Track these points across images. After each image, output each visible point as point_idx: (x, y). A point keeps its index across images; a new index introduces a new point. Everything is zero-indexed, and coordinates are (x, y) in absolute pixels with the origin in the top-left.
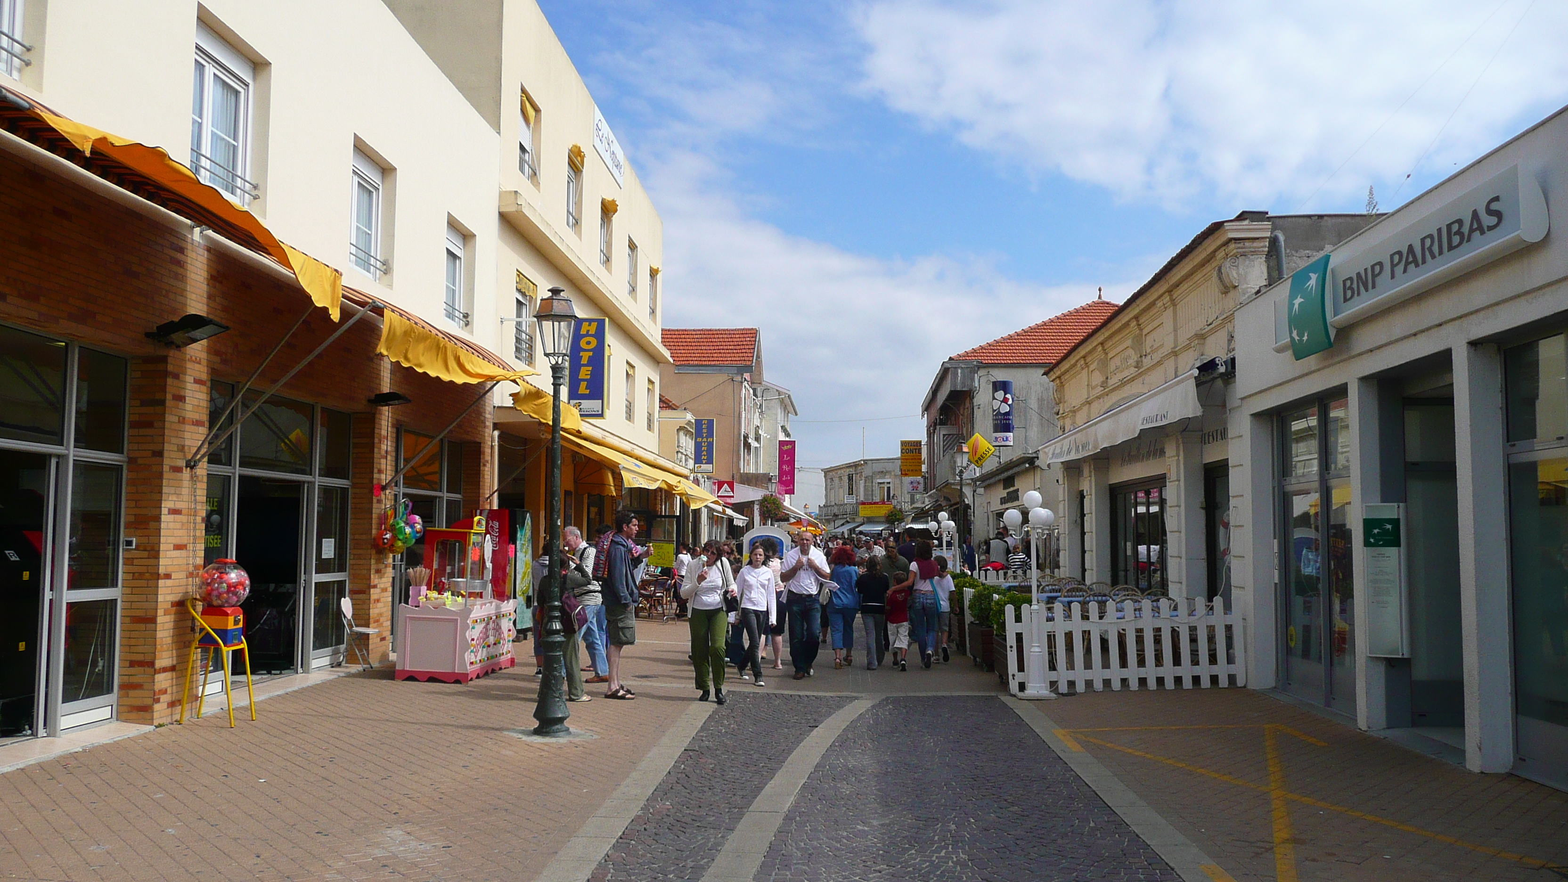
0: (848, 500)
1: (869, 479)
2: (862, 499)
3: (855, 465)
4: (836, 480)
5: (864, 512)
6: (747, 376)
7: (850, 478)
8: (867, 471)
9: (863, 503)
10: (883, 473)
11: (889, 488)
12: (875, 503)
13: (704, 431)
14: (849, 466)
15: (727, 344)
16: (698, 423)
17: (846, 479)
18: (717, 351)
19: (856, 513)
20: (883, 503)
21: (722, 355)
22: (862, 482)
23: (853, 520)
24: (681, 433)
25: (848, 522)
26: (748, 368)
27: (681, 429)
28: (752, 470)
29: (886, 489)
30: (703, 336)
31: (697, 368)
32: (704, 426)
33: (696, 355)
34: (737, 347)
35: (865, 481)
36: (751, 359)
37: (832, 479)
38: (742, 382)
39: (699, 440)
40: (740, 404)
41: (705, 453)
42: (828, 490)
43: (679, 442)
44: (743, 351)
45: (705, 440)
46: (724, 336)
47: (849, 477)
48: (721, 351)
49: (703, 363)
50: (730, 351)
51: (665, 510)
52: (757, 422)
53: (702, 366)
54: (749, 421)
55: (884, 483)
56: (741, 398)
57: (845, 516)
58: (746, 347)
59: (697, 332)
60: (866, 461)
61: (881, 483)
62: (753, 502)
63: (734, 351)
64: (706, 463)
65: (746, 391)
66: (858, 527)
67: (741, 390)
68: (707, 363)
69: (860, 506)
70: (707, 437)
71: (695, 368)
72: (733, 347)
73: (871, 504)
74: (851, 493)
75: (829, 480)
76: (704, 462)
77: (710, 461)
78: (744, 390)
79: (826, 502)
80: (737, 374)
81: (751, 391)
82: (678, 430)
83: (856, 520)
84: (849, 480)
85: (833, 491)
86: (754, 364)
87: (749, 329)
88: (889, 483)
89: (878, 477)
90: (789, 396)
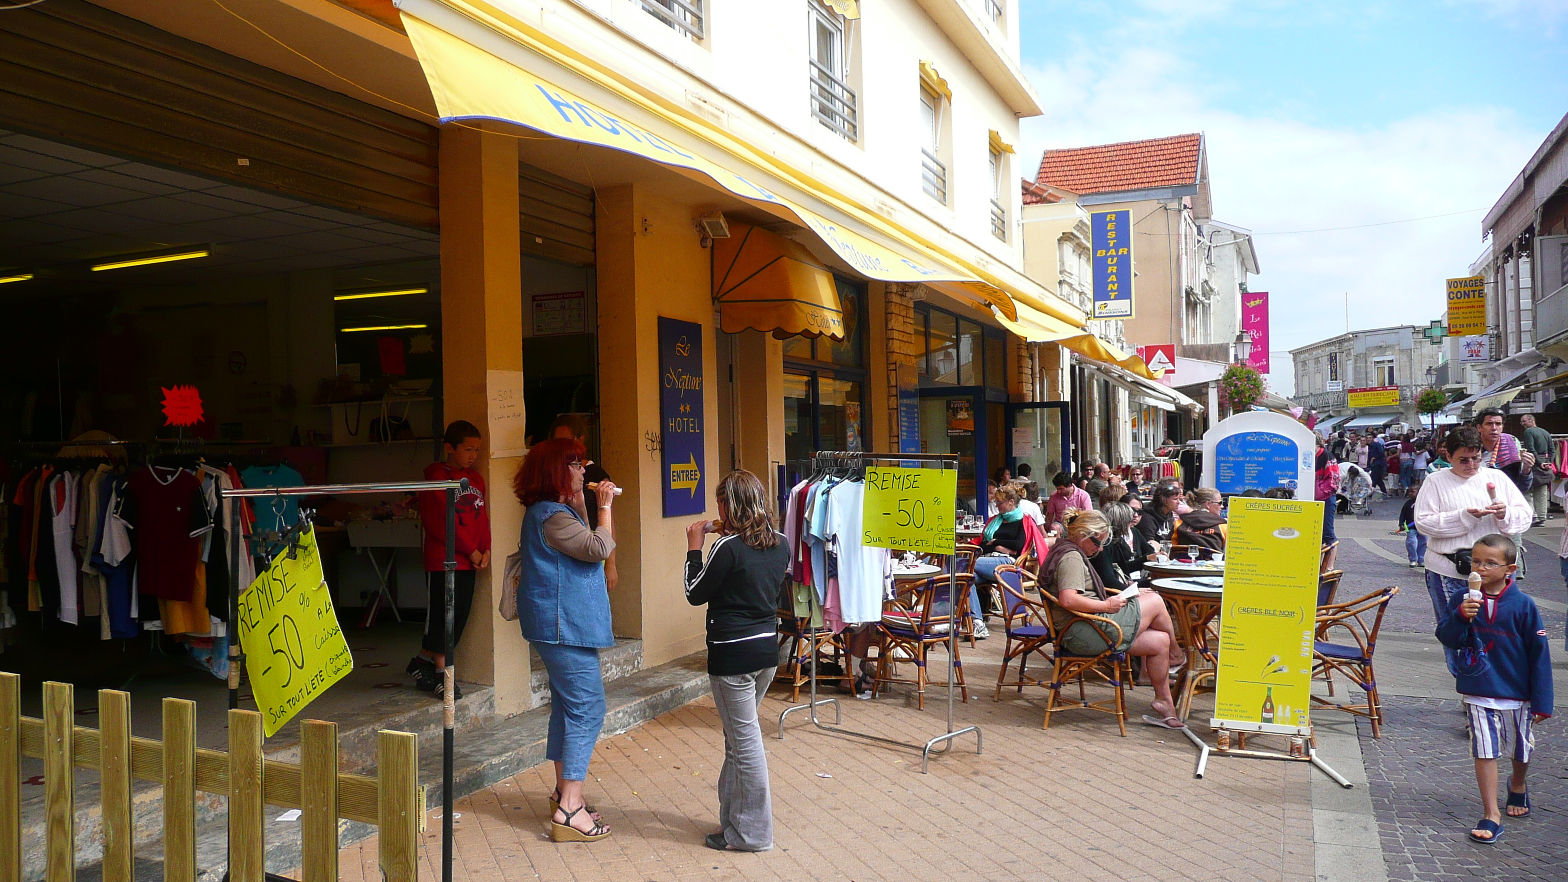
0: (1332, 387)
1: (1361, 358)
2: (1350, 384)
3: (1340, 341)
4: (1311, 364)
5: (1354, 402)
6: (1187, 200)
7: (1333, 359)
8: (1358, 347)
9: (1352, 391)
10: (1381, 349)
11: (1391, 369)
12: (1372, 389)
13: (1112, 235)
14: (1330, 343)
15: (1155, 158)
16: (1098, 220)
17: (1325, 361)
18: (1140, 170)
19: (1343, 404)
20: (1384, 388)
21: (1149, 175)
22: (1350, 363)
23: (1339, 413)
24: (1068, 247)
25: (1330, 417)
26: (1188, 188)
27: (1066, 237)
28: (1199, 341)
29: (1387, 369)
30: (1118, 153)
31: (1112, 196)
32: (1110, 226)
33: (1109, 179)
34: (1171, 162)
35: (1356, 361)
36: (1193, 175)
37: (1304, 363)
38: (1180, 211)
39: (1101, 253)
40: (1178, 243)
41: (1113, 278)
42: (1300, 377)
43: (1062, 264)
44: (1180, 165)
45: (1113, 252)
46: (1150, 149)
47: (1331, 358)
48: (1147, 169)
49: (1120, 188)
50: (1160, 168)
51: (1041, 393)
52: (1204, 276)
53: (1118, 192)
54: (1193, 273)
55: (1383, 362)
56: (1179, 235)
57: (1326, 409)
58: (1184, 160)
59: (1110, 149)
60: (1356, 335)
61: (1378, 362)
62: (1206, 385)
63: (1167, 168)
64: (1116, 298)
65: (1185, 225)
66: (1347, 421)
67: (1179, 222)
68: (1126, 188)
69: (1349, 395)
70: (1117, 247)
71: (1109, 196)
72: (1164, 163)
73: (1365, 390)
74: (1334, 376)
75: (1300, 365)
76: (1113, 295)
77: (1124, 293)
78: (1183, 224)
79: (1297, 393)
80: (1172, 199)
81: (1195, 229)
82: (1059, 240)
83: (1342, 413)
84: (1331, 361)
85: (1306, 378)
86: (1198, 182)
87: (1188, 136)
88: (1392, 361)
89: (1374, 354)
90: (1249, 241)
